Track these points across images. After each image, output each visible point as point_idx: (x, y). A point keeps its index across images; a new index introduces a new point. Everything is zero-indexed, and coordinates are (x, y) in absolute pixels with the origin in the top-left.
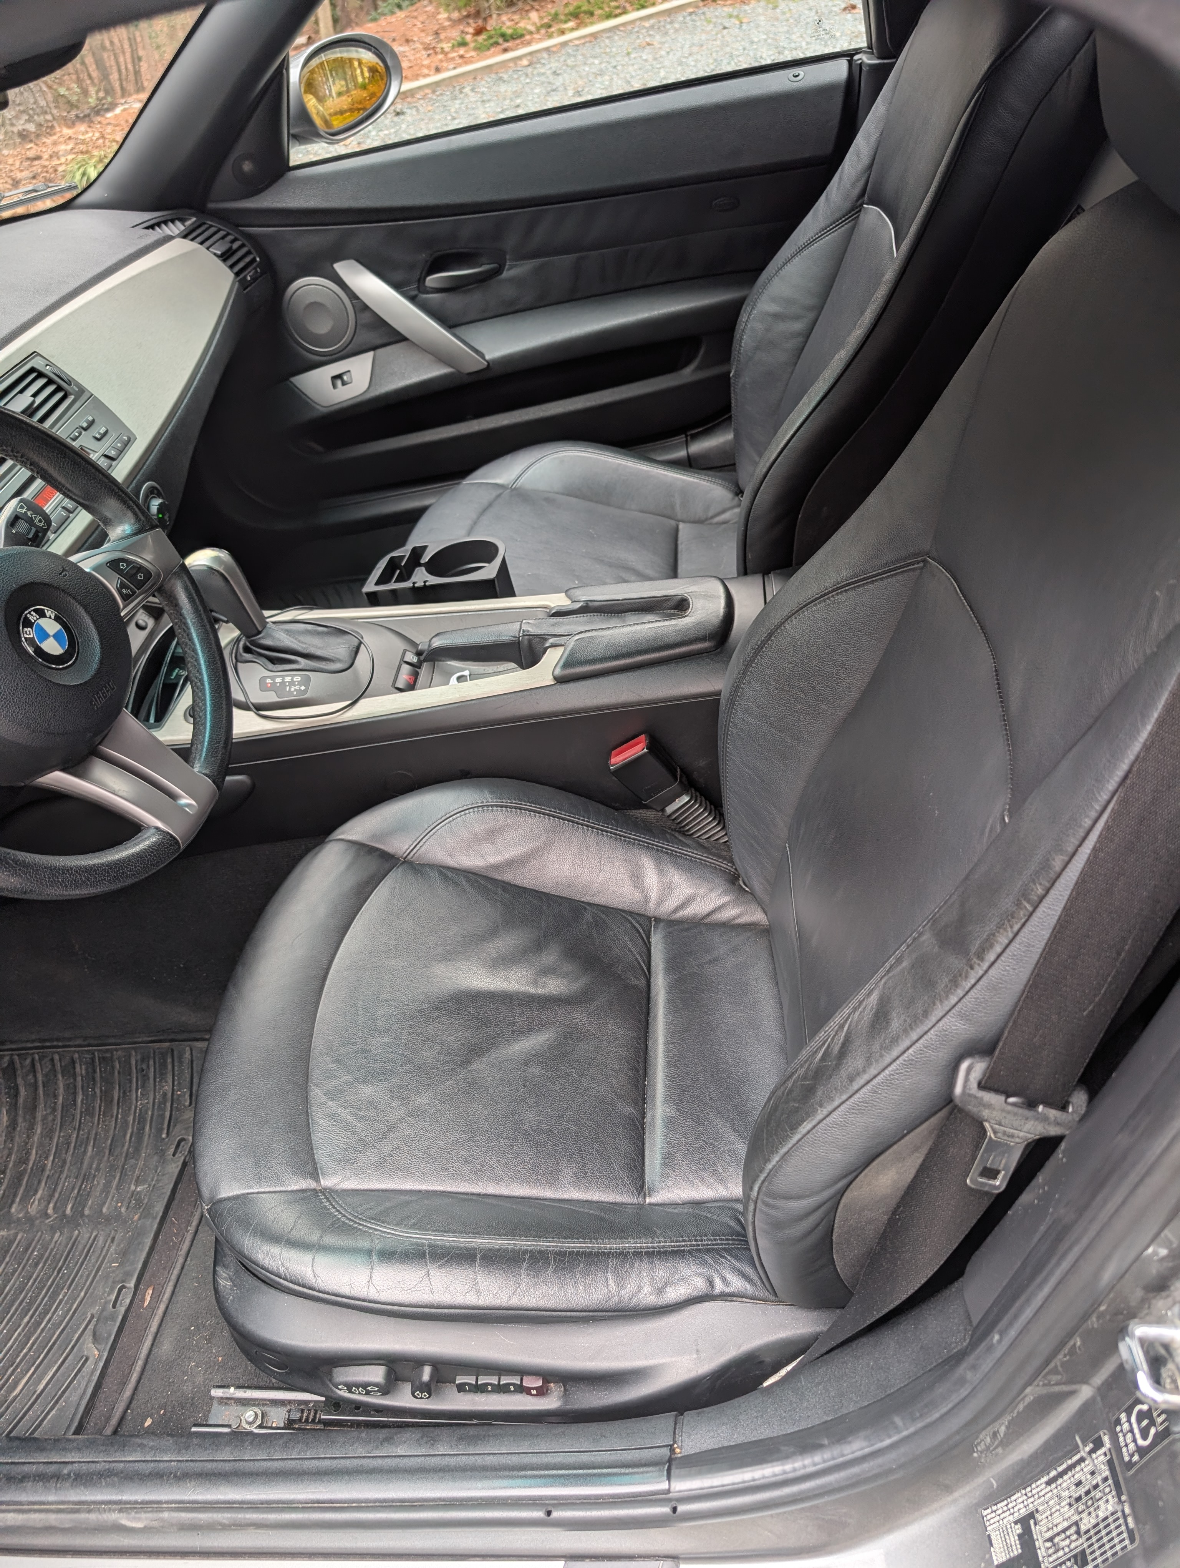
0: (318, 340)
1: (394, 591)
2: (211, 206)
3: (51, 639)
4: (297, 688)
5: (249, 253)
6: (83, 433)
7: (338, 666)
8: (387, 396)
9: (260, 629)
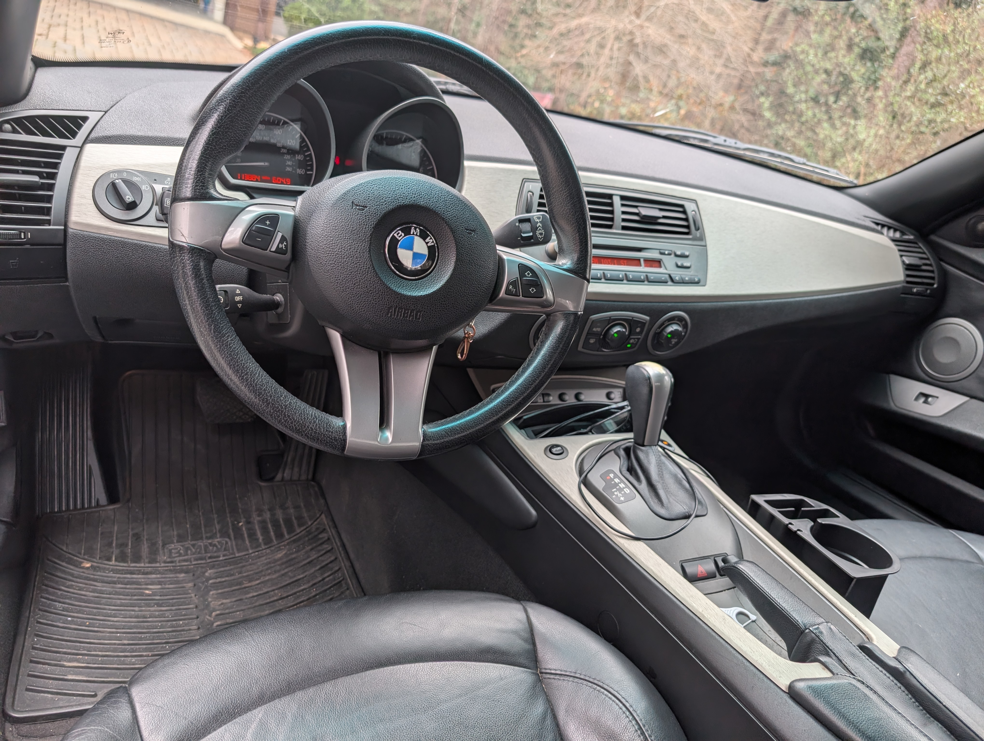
0: (932, 363)
1: (772, 517)
2: (934, 238)
3: (410, 253)
4: (619, 495)
5: (933, 278)
6: (673, 256)
7: (662, 512)
8: (950, 431)
9: (645, 444)
